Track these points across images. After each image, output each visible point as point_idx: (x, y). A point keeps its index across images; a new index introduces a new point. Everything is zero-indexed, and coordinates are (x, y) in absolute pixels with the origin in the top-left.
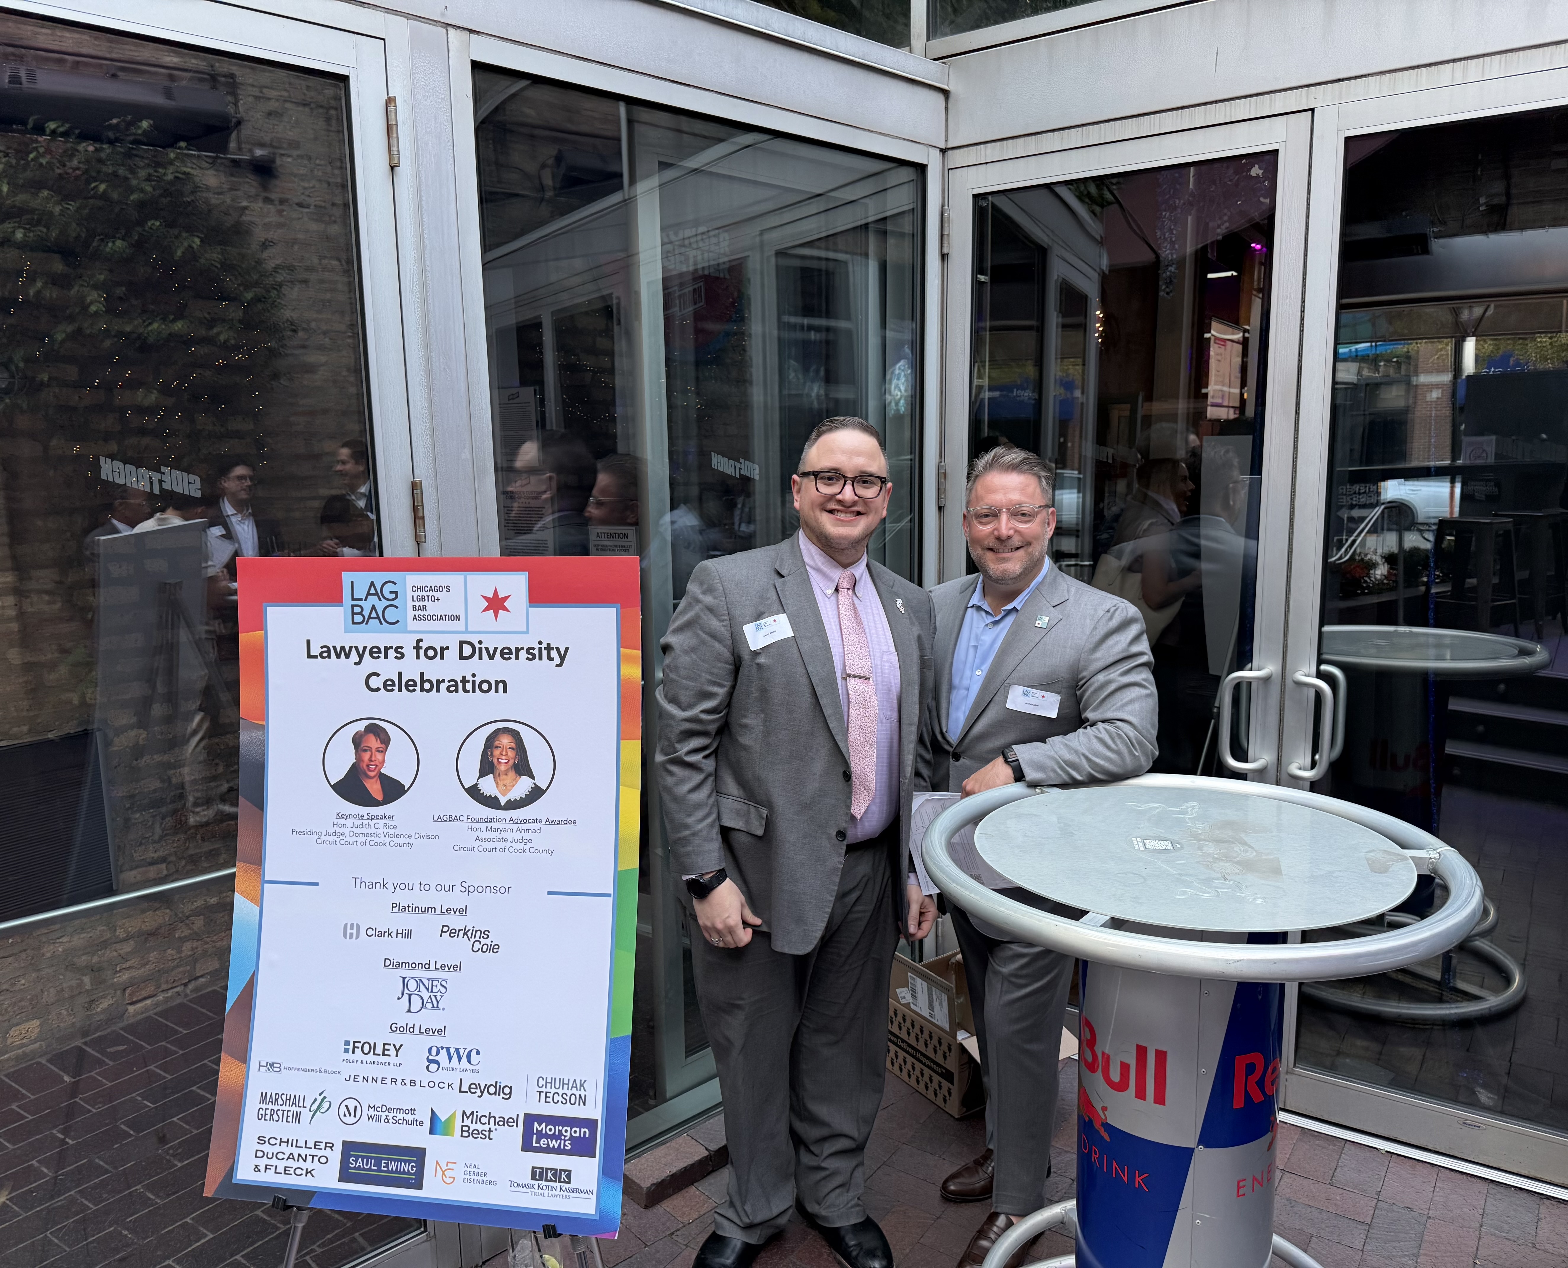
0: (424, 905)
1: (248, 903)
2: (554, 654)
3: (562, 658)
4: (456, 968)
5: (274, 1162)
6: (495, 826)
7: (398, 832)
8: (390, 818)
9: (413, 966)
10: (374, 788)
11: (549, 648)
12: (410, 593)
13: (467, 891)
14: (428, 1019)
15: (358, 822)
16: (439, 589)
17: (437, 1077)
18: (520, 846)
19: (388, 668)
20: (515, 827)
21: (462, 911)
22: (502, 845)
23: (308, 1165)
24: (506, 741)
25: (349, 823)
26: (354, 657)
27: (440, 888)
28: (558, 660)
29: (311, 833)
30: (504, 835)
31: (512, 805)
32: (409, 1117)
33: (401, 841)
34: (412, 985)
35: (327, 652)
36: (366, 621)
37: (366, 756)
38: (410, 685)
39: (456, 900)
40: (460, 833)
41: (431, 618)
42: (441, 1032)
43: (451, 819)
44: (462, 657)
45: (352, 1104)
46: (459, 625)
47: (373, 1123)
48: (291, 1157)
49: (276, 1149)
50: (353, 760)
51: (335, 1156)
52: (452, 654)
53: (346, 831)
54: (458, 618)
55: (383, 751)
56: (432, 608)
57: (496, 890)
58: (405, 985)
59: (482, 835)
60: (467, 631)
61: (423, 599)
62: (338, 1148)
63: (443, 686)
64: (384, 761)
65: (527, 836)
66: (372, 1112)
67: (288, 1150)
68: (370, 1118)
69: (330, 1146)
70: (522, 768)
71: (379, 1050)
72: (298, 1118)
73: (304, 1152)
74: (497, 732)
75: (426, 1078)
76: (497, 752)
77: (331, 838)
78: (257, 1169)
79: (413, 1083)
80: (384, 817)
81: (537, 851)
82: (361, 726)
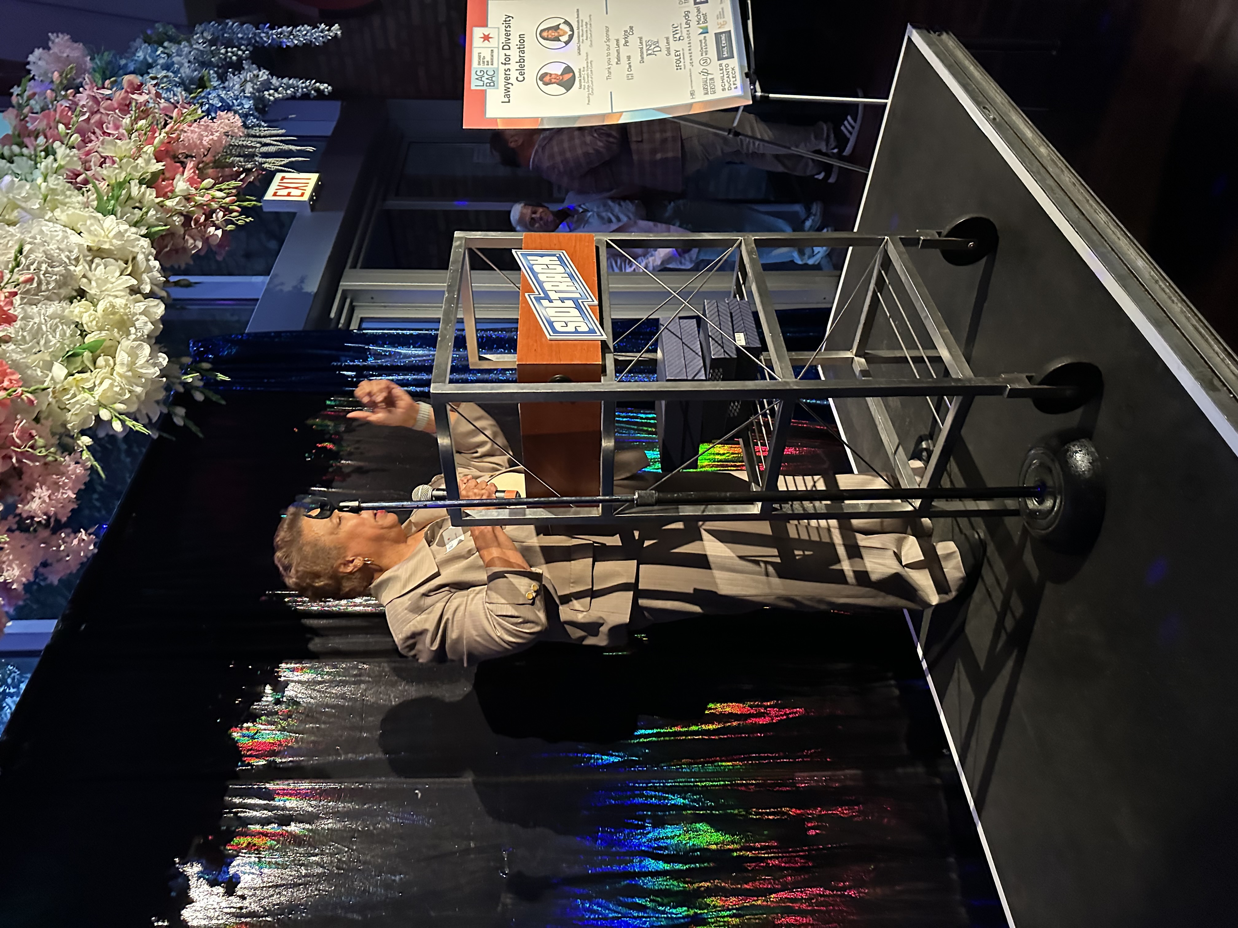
0: (616, 54)
1: (622, 117)
2: (508, 19)
3: (509, 17)
4: (641, 38)
5: (732, 83)
6: (581, 34)
7: (586, 66)
8: (580, 70)
9: (642, 53)
10: (567, 77)
11: (505, 21)
12: (481, 66)
13: (609, 40)
14: (663, 44)
15: (582, 81)
16: (480, 57)
17: (685, 36)
18: (589, 26)
19: (514, 74)
20: (581, 28)
21: (617, 41)
22: (589, 32)
23: (730, 70)
24: (545, 34)
25: (583, 84)
26: (509, 86)
27: (609, 49)
28: (511, 18)
29: (589, 97)
30: (585, 30)
31: (572, 30)
32: (703, 41)
33: (589, 65)
34: (649, 52)
35: (507, 95)
36: (493, 82)
37: (553, 80)
38: (522, 67)
39: (613, 44)
40: (584, 48)
41: (492, 59)
42: (667, 39)
43: (579, 49)
44: (509, 49)
45: (702, 62)
46: (496, 50)
47: (708, 53)
48: (728, 77)
49: (726, 83)
50: (555, 85)
51: (724, 62)
52: (508, 52)
53: (586, 85)
54: (492, 50)
55: (551, 75)
56: (488, 58)
57: (607, 31)
58: (650, 54)
59: (585, 38)
60: (498, 48)
61: (484, 62)
62: (720, 62)
63: (522, 55)
64: (556, 74)
65: (584, 23)
66: (704, 54)
67: (726, 79)
68: (706, 54)
69: (721, 65)
70: (557, 27)
71: (678, 57)
72: (712, 79)
73: (725, 73)
74: (541, 36)
75: (686, 40)
76: (550, 36)
77: (590, 90)
78: (736, 88)
79: (689, 43)
80: (580, 72)
81: (590, 19)
82: (540, 83)
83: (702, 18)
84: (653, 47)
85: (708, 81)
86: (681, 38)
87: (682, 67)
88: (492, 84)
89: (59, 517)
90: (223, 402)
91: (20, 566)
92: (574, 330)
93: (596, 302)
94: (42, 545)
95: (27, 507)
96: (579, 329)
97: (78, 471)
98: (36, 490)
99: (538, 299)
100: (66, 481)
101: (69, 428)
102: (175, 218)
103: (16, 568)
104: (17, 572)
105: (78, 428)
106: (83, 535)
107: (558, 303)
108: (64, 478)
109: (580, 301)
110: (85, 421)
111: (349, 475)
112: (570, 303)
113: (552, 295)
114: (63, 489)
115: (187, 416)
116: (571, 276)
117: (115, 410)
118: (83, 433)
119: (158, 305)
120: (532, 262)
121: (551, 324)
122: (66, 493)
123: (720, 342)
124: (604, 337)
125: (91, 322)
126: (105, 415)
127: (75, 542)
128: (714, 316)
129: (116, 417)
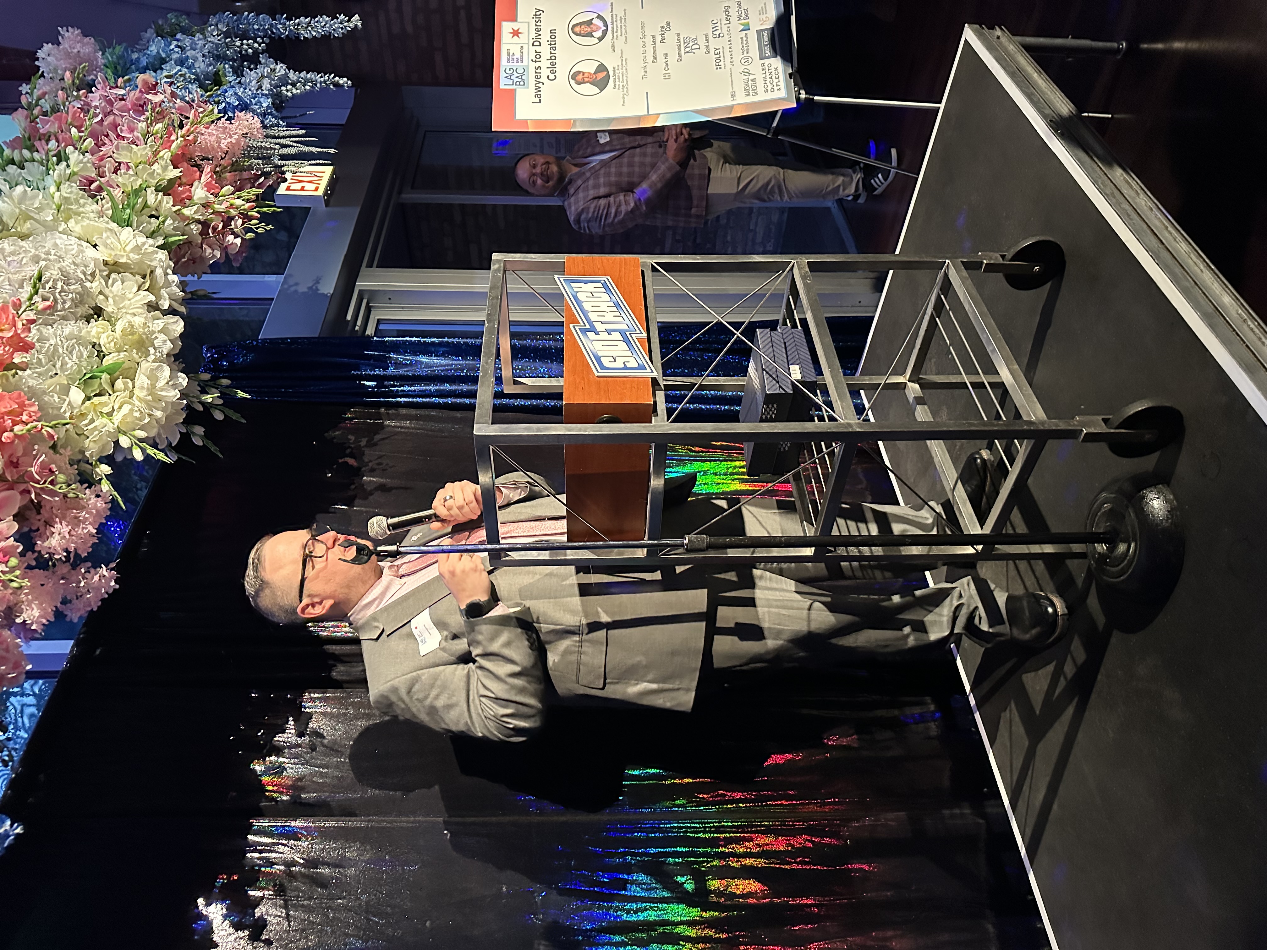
0: (652, 51)
1: (659, 119)
2: (538, 13)
3: (540, 10)
4: (678, 35)
5: (775, 84)
6: (615, 30)
7: (620, 64)
8: (614, 68)
9: (680, 50)
10: (601, 75)
11: (536, 15)
12: (510, 64)
13: (644, 37)
14: (702, 41)
15: (617, 80)
16: (509, 53)
17: (726, 33)
18: (623, 21)
19: (545, 72)
20: (615, 23)
21: (654, 37)
22: (623, 27)
23: (773, 70)
24: (577, 29)
25: (617, 83)
26: (540, 85)
27: (644, 46)
28: (541, 12)
29: (623, 98)
30: (619, 26)
31: (606, 25)
32: (744, 39)
33: (624, 63)
34: (687, 49)
35: (538, 96)
36: (523, 81)
37: (586, 80)
38: (553, 64)
39: (649, 40)
40: (619, 44)
41: (522, 56)
42: (706, 35)
43: (613, 46)
44: (540, 45)
45: (743, 61)
46: (525, 47)
47: (750, 51)
48: (771, 78)
49: (769, 84)
50: (589, 84)
51: (767, 62)
52: (538, 49)
53: (621, 84)
54: (522, 47)
55: (584, 73)
56: (518, 55)
57: (643, 26)
58: (688, 52)
59: (619, 33)
60: (528, 44)
61: (513, 59)
62: (763, 61)
63: (553, 52)
64: (589, 73)
65: (618, 18)
66: (745, 52)
67: (768, 80)
68: (748, 53)
69: (763, 65)
70: (590, 23)
71: (718, 56)
72: (754, 80)
73: (768, 74)
74: (573, 32)
75: (726, 37)
76: (582, 32)
77: (625, 90)
78: (779, 89)
79: (729, 41)
80: (614, 71)
81: (625, 14)
82: (572, 82)
83: (743, 13)
84: (691, 44)
85: (750, 82)
86: (721, 35)
87: (723, 66)
88: (522, 83)
89: (79, 552)
90: (244, 421)
91: (40, 606)
92: (622, 366)
93: (645, 335)
94: (62, 582)
95: (46, 544)
96: (628, 365)
97: (99, 505)
98: (56, 526)
99: (584, 331)
100: (87, 516)
101: (88, 456)
102: (192, 227)
103: (35, 608)
104: (36, 613)
105: (97, 454)
106: (104, 571)
107: (604, 336)
108: (84, 513)
109: (628, 333)
110: (104, 447)
111: (371, 493)
112: (617, 336)
113: (599, 327)
114: (84, 523)
115: (206, 435)
116: (617, 305)
117: (134, 436)
118: (102, 460)
119: (177, 321)
120: (576, 290)
121: (598, 359)
122: (86, 528)
123: (774, 376)
124: (655, 374)
125: (109, 343)
126: (125, 442)
127: (96, 578)
128: (767, 347)
129: (136, 444)
